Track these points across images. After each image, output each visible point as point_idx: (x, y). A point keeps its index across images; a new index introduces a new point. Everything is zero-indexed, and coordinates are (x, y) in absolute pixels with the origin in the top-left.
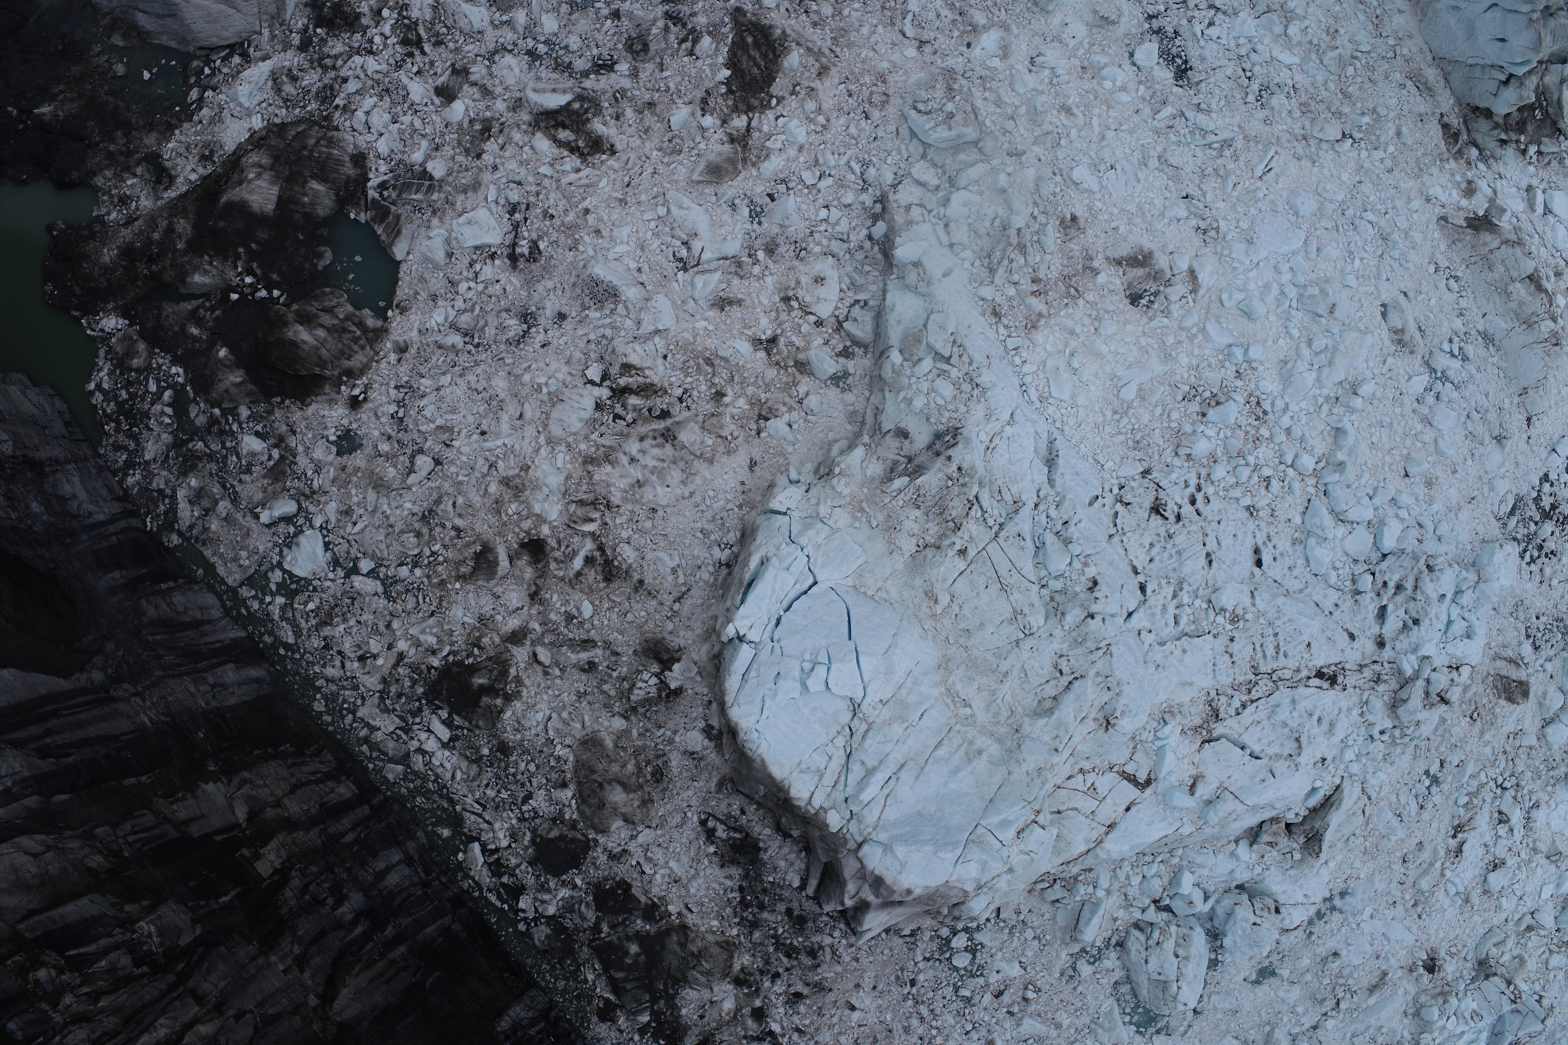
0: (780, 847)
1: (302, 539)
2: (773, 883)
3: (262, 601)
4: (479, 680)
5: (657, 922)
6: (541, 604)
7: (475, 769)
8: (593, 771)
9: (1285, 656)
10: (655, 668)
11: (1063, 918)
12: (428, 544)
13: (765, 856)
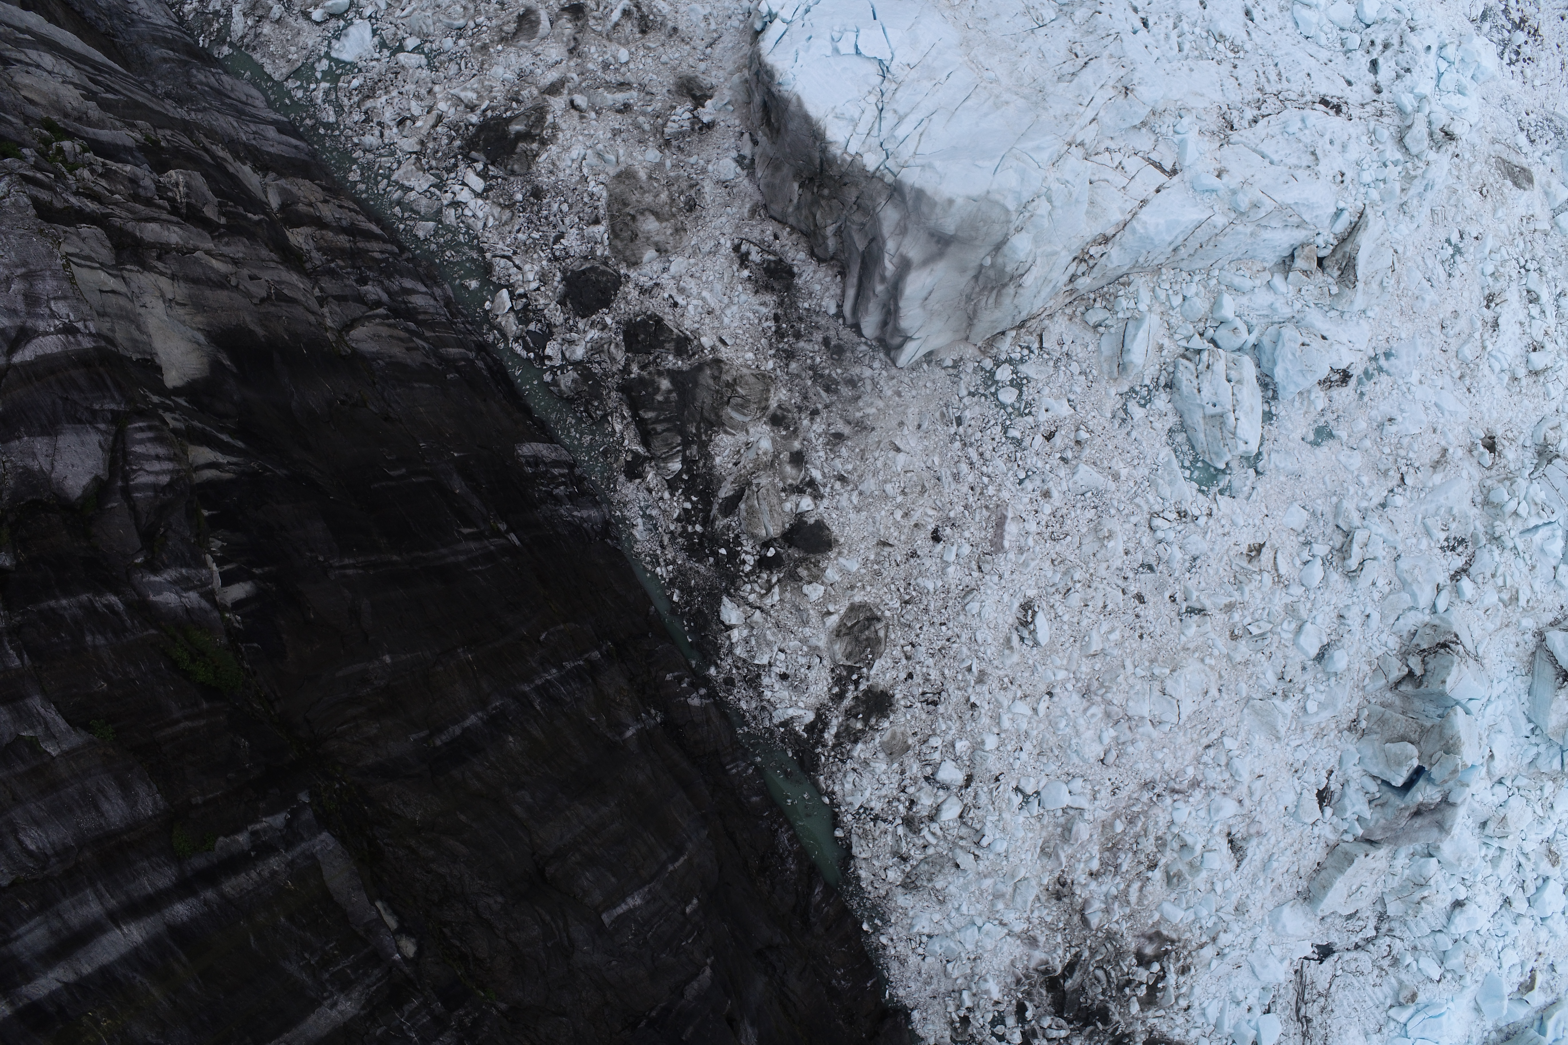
0: (815, 272)
1: (351, 29)
2: (808, 310)
3: (306, 90)
4: (516, 127)
5: (690, 357)
6: (579, 56)
7: (507, 214)
8: (626, 204)
9: (1288, 81)
10: (689, 105)
11: (1108, 346)
12: (473, 18)
13: (799, 282)
